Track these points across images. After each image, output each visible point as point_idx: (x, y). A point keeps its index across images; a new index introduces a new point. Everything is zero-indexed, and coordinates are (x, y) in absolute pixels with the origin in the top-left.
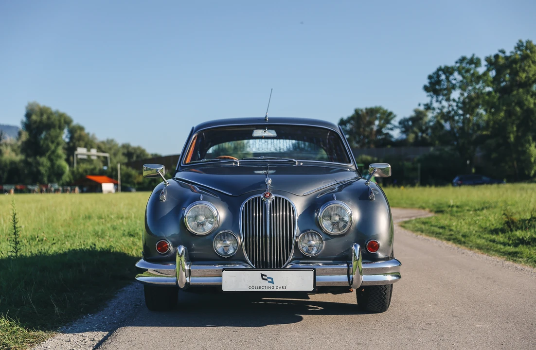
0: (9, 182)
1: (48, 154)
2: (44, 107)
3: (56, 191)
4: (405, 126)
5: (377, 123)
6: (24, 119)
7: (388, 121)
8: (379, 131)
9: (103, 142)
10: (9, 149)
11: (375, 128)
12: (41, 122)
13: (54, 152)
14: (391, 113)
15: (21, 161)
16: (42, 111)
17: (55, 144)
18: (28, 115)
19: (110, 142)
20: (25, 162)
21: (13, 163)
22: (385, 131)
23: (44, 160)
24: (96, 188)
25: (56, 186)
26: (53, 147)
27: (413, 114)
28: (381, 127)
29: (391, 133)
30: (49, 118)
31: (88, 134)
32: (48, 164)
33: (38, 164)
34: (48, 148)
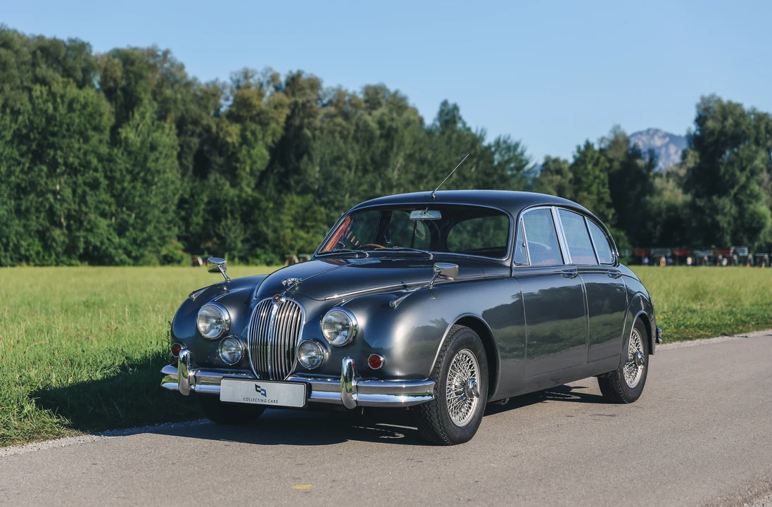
0: (665, 242)
1: (733, 192)
2: (730, 103)
3: (743, 261)
6: (694, 128)
10: (672, 184)
12: (722, 132)
13: (744, 187)
15: (686, 205)
16: (728, 110)
17: (747, 172)
18: (700, 120)
20: (692, 206)
21: (672, 208)
23: (726, 203)
25: (745, 252)
26: (743, 179)
30: (737, 124)
32: (734, 210)
33: (716, 210)
34: (734, 181)
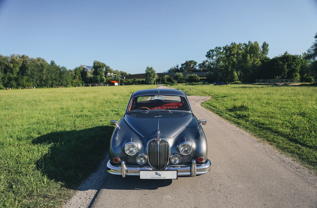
0: (90, 83)
1: (100, 75)
3: (102, 85)
4: (200, 66)
5: (192, 65)
6: (93, 65)
7: (195, 65)
8: (193, 67)
9: (115, 71)
10: (89, 73)
11: (192, 66)
12: (98, 66)
13: (101, 74)
14: (196, 62)
15: (93, 77)
16: (98, 63)
17: (102, 72)
18: (94, 64)
19: (117, 71)
20: (94, 77)
21: (90, 77)
22: (194, 67)
23: (99, 76)
24: (113, 84)
25: (102, 84)
26: (101, 73)
27: (202, 62)
28: (193, 66)
29: (196, 68)
30: (100, 65)
31: (111, 69)
32: (100, 78)
33: (97, 78)
34: (100, 73)
